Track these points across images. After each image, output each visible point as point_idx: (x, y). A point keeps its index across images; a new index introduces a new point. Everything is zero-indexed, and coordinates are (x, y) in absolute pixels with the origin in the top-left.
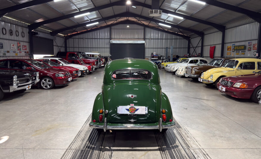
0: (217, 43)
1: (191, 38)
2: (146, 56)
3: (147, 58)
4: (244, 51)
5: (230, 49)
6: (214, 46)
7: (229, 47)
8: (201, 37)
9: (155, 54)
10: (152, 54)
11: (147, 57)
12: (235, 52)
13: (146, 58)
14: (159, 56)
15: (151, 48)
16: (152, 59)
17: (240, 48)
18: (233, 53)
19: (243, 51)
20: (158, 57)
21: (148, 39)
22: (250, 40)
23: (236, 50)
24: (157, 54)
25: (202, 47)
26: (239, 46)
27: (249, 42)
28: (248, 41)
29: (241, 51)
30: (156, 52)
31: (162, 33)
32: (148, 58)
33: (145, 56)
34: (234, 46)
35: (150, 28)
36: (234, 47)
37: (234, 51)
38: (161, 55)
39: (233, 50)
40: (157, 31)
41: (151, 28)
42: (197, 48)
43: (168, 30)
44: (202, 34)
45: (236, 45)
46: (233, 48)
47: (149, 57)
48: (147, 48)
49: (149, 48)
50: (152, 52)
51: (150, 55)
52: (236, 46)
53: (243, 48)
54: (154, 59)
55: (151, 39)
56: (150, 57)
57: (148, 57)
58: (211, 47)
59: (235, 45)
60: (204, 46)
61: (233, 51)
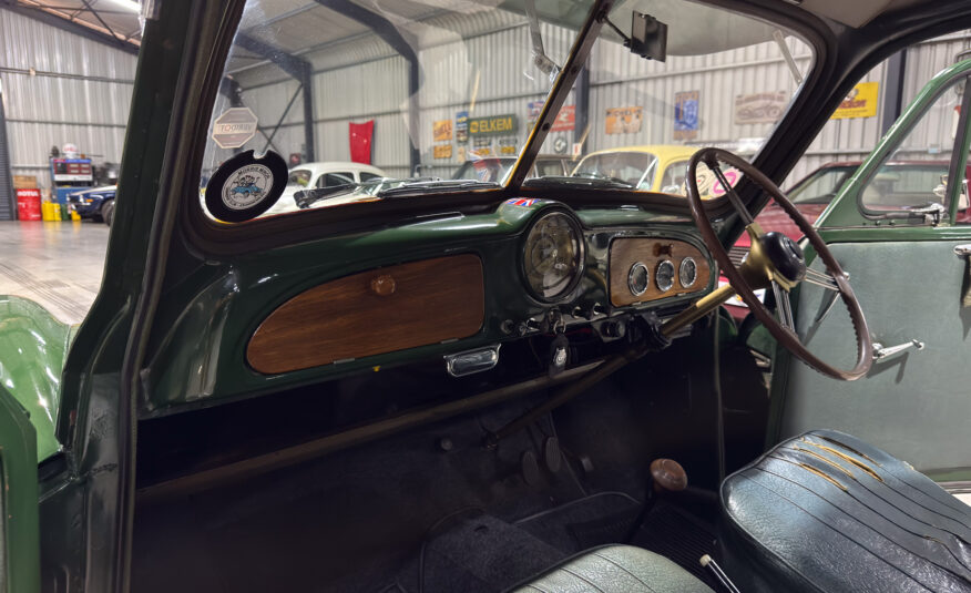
0: (380, 110)
1: (244, 90)
2: (19, 165)
3: (27, 173)
4: (512, 138)
5: (445, 134)
6: (369, 120)
7: (439, 125)
8: (300, 79)
9: (70, 155)
10: (56, 152)
11: (24, 169)
12: (471, 141)
13: (20, 173)
14: (98, 163)
15: (47, 123)
16: (59, 178)
17: (492, 125)
18: (462, 148)
19: (505, 138)
20: (94, 168)
21: (21, 71)
22: (533, 96)
23: (479, 135)
24: (83, 156)
25: (310, 123)
26: (489, 119)
27: (530, 100)
28: (527, 96)
29: (499, 139)
30: (75, 143)
31: (98, 47)
32: (34, 173)
33: (12, 165)
34: (464, 119)
35: (22, 14)
36: (469, 121)
37: (466, 142)
38: (105, 160)
39: (462, 138)
40: (69, 38)
41: (31, 16)
42: (280, 130)
43: (128, 37)
44: (302, 70)
45: (471, 116)
46: (463, 127)
47: (37, 169)
48: (19, 121)
49: (33, 122)
50: (52, 145)
51: (42, 160)
52: (478, 119)
53: (508, 124)
54: (70, 178)
55: (38, 73)
56: (43, 169)
57: (31, 169)
58: (352, 125)
59: (465, 114)
60: (316, 122)
61: (459, 142)
